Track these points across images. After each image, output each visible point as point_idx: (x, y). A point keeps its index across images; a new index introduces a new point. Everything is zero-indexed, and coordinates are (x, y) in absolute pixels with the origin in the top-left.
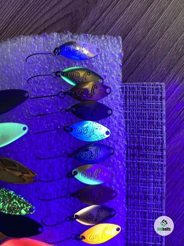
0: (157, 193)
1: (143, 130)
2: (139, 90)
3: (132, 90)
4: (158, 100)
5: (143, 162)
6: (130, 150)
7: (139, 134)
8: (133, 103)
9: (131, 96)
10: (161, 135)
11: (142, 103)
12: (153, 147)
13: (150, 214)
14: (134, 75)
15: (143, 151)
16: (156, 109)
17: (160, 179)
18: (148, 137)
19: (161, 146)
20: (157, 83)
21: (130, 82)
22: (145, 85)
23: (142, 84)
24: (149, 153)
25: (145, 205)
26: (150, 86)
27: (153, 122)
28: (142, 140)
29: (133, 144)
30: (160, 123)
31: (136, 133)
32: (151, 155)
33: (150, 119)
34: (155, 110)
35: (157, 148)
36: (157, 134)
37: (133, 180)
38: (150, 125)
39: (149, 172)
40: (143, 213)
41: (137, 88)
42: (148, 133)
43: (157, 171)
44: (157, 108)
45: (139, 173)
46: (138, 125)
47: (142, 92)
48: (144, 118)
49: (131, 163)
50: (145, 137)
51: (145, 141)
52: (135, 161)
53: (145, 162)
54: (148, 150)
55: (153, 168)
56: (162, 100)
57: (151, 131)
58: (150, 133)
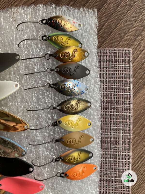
0: (125, 139)
1: (115, 88)
2: (111, 55)
3: (106, 55)
4: (127, 63)
6: (104, 104)
7: (111, 91)
8: (106, 65)
9: (104, 59)
10: (129, 91)
12: (123, 101)
13: (120, 156)
14: (106, 42)
15: (114, 105)
16: (125, 70)
17: (128, 127)
18: (118, 93)
19: (129, 100)
20: (125, 49)
21: (104, 48)
22: (116, 51)
23: (113, 50)
24: (119, 106)
25: (116, 148)
26: (120, 51)
27: (123, 81)
28: (113, 96)
29: (106, 99)
30: (128, 81)
31: (108, 90)
32: (121, 108)
33: (120, 79)
34: (124, 71)
35: (125, 102)
36: (125, 91)
37: (106, 129)
38: (120, 83)
39: (119, 122)
40: (114, 155)
41: (110, 52)
43: (125, 121)
44: (126, 69)
45: (111, 123)
46: (110, 83)
47: (114, 56)
48: (115, 77)
49: (105, 115)
50: (116, 93)
51: (116, 96)
52: (108, 113)
53: (116, 113)
54: (118, 104)
55: (122, 118)
56: (130, 63)
57: (121, 88)
58: (120, 90)
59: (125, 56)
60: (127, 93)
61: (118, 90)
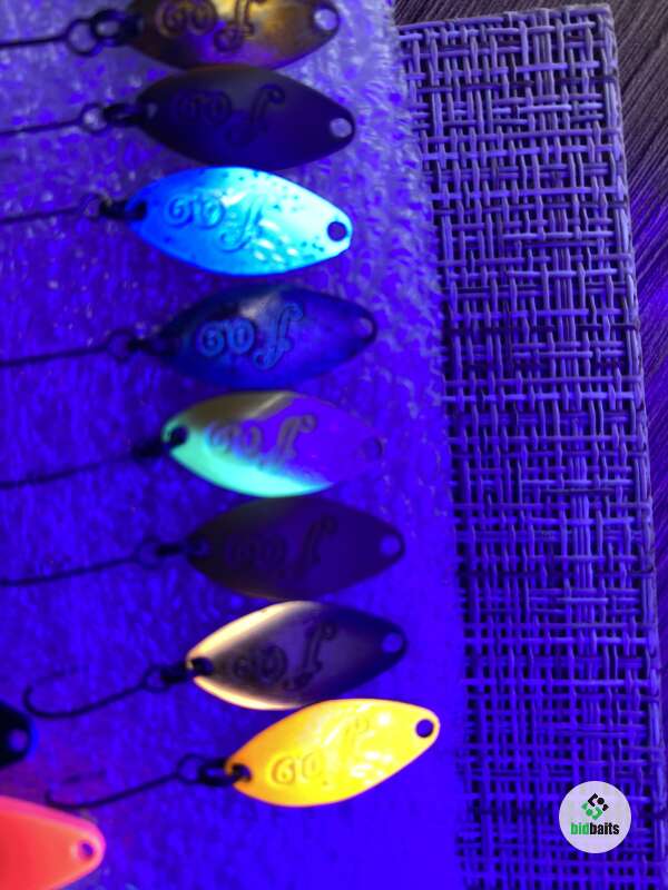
1: (524, 241)
2: (486, 51)
3: (456, 52)
4: (586, 88)
5: (534, 396)
6: (464, 343)
7: (503, 259)
8: (462, 112)
9: (449, 81)
10: (614, 257)
11: (508, 110)
12: (578, 319)
13: (585, 655)
15: (527, 344)
16: (578, 130)
17: (621, 475)
18: (548, 274)
19: (617, 311)
20: (571, 8)
21: (441, 19)
22: (516, 23)
23: (501, 19)
24: (557, 350)
25: (557, 611)
26: (541, 22)
27: (569, 197)
28: (519, 289)
29: (477, 315)
30: (604, 198)
31: (487, 255)
32: (572, 358)
33: (553, 185)
34: (573, 137)
35: (596, 324)
36: (591, 256)
37: (486, 493)
40: (548, 651)
41: (479, 37)
42: (549, 253)
43: (603, 436)
44: (583, 125)
45: (516, 455)
46: (494, 215)
47: (503, 60)
48: (520, 182)
49: (474, 408)
50: (536, 273)
51: (536, 292)
52: (492, 398)
54: (551, 336)
55: (584, 422)
56: (606, 86)
57: (561, 240)
58: (556, 252)
60: (602, 264)
61: (543, 252)
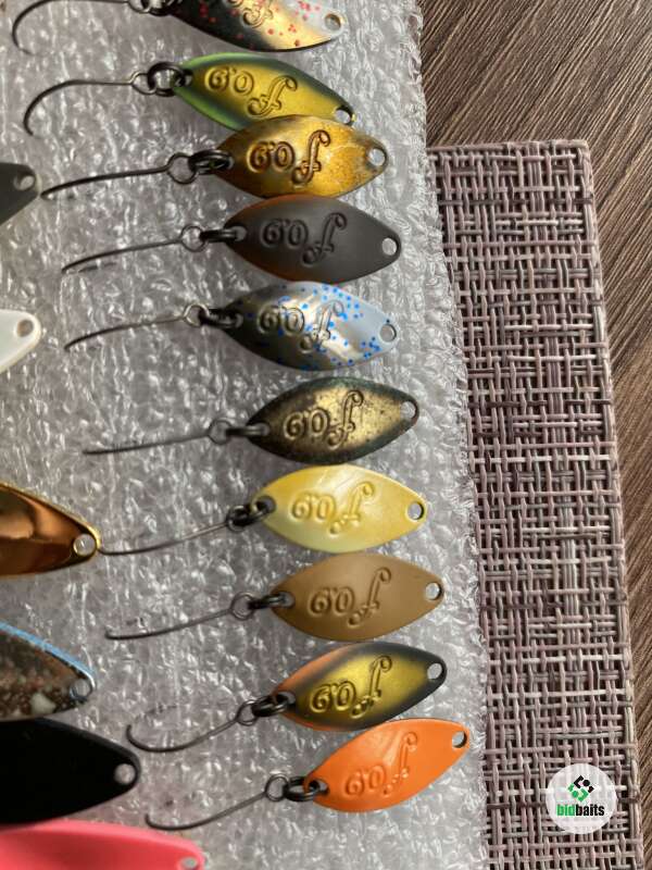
0: (593, 582)
1: (521, 331)
2: (490, 173)
3: (466, 173)
4: (570, 208)
5: (531, 459)
7: (504, 347)
8: (472, 223)
9: (460, 197)
10: (593, 344)
11: (508, 222)
12: (565, 395)
13: (574, 670)
14: (463, 116)
15: (525, 416)
16: (563, 242)
17: (601, 522)
18: (541, 358)
19: (596, 389)
20: (557, 142)
21: (453, 144)
22: (513, 152)
23: (501, 148)
24: (549, 421)
25: (551, 635)
26: (533, 152)
27: (557, 296)
28: (518, 371)
29: (484, 392)
30: (585, 296)
32: (560, 428)
33: (544, 286)
34: (560, 247)
35: (579, 400)
36: (575, 345)
37: (493, 539)
39: (555, 498)
40: (544, 668)
41: (483, 162)
42: (542, 341)
43: (587, 492)
44: (567, 237)
45: (517, 507)
46: (497, 309)
47: (503, 180)
48: (518, 281)
49: (483, 468)
50: (532, 358)
51: (531, 374)
52: (497, 460)
53: (539, 459)
54: (544, 409)
55: (571, 479)
56: (585, 206)
57: (550, 330)
58: (547, 340)
59: (557, 178)
60: (583, 351)
61: (537, 340)
